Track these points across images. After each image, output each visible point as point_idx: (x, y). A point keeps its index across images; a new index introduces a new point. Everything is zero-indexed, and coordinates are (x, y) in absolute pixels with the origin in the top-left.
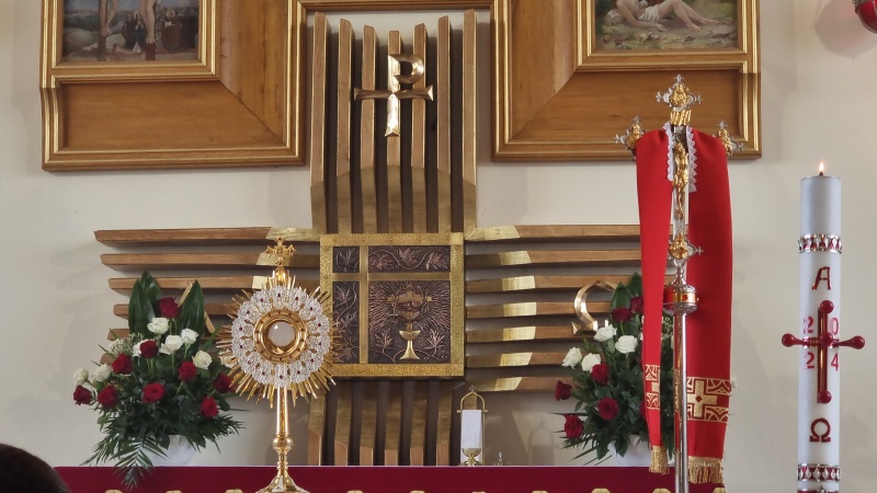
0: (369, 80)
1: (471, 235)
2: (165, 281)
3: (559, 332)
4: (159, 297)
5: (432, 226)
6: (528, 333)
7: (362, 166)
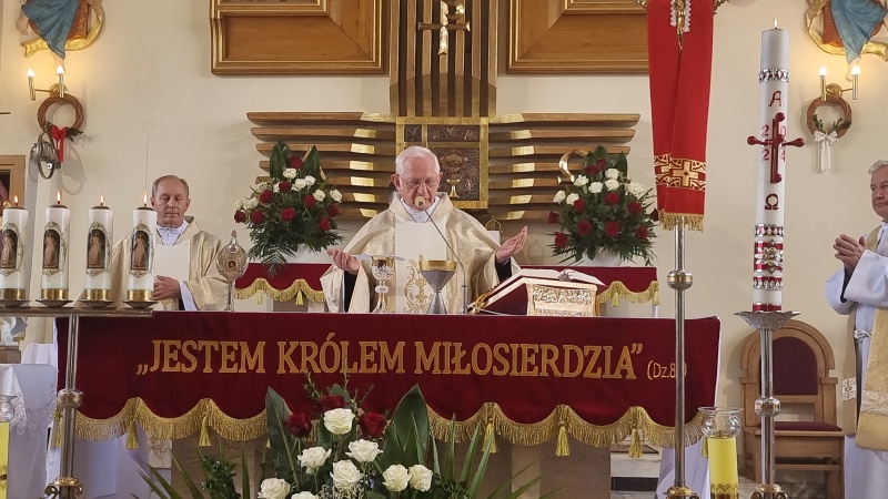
0: (428, 19)
1: (493, 120)
2: (293, 146)
3: (549, 182)
4: (289, 156)
5: (467, 113)
6: (529, 183)
7: (423, 74)
